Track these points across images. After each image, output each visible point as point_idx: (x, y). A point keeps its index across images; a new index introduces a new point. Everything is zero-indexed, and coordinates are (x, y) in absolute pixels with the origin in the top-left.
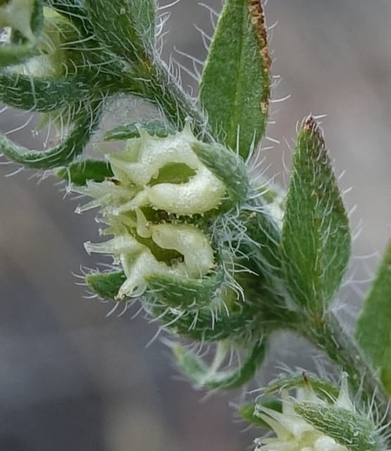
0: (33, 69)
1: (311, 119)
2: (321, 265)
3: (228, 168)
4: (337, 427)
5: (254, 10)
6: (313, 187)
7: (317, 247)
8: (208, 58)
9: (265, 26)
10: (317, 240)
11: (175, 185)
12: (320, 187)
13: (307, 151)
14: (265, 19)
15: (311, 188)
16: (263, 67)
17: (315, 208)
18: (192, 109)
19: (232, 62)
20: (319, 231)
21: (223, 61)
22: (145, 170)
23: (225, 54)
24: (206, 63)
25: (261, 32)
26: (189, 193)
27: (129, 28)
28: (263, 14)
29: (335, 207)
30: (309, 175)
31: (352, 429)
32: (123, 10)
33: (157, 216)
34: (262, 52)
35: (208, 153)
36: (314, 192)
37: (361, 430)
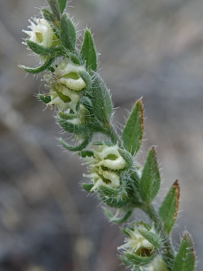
0: (75, 121)
1: (153, 146)
2: (151, 190)
3: (127, 157)
4: (149, 237)
7: (150, 184)
10: (150, 182)
11: (112, 160)
12: (153, 167)
13: (151, 156)
14: (143, 116)
15: (150, 167)
16: (141, 130)
17: (151, 173)
18: (119, 139)
19: (132, 127)
20: (152, 179)
23: (131, 125)
24: (125, 127)
25: (142, 119)
26: (115, 163)
28: (143, 114)
29: (157, 173)
30: (151, 163)
31: (154, 238)
32: (103, 108)
33: (105, 168)
34: (141, 125)
35: (122, 152)
36: (151, 168)
37: (156, 239)
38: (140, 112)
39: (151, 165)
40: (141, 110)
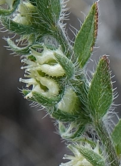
1: (105, 56)
2: (100, 104)
3: (65, 63)
4: (87, 155)
5: (96, 17)
6: (101, 78)
7: (99, 98)
8: (80, 30)
9: (98, 23)
10: (99, 95)
12: (104, 78)
13: (101, 66)
14: (98, 21)
16: (94, 36)
17: (101, 85)
18: (67, 44)
19: (87, 33)
20: (101, 92)
21: (84, 32)
22: (43, 59)
23: (85, 30)
25: (96, 25)
26: (53, 69)
27: (49, 13)
28: (98, 19)
29: (108, 86)
30: (101, 74)
31: (92, 157)
32: (48, 7)
34: (95, 31)
35: (58, 56)
36: (101, 80)
37: (96, 158)
38: (95, 16)
39: (101, 77)
40: (96, 14)
